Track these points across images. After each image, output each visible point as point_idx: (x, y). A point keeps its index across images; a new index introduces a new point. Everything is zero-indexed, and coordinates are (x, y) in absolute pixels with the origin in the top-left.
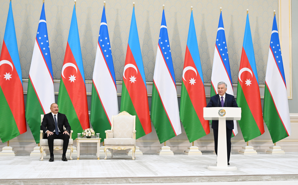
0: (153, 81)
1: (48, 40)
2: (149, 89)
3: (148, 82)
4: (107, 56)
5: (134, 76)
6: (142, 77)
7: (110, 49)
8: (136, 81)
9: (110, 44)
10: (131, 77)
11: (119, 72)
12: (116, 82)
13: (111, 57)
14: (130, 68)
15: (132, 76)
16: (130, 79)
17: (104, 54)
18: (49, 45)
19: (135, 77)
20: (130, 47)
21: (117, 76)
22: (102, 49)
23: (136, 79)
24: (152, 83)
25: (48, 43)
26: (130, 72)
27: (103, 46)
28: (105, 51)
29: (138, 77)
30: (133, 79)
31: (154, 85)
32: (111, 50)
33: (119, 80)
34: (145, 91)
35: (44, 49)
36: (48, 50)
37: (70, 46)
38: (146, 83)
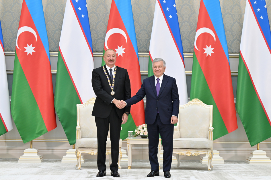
0: (240, 53)
2: (234, 64)
3: (233, 53)
4: (171, 17)
5: (210, 46)
6: (223, 47)
7: (175, 6)
8: (213, 53)
10: (206, 48)
11: (188, 40)
12: (184, 54)
13: (176, 18)
14: (205, 35)
15: (207, 46)
16: (205, 51)
17: (166, 14)
18: (86, 4)
19: (212, 48)
21: (186, 45)
22: (163, 7)
23: (213, 51)
24: (239, 54)
26: (205, 39)
27: (164, 2)
28: (168, 9)
29: (217, 46)
30: (209, 51)
31: (241, 57)
32: (176, 8)
33: (188, 51)
34: (228, 68)
35: (80, 9)
36: (85, 11)
37: (116, 3)
38: (229, 56)
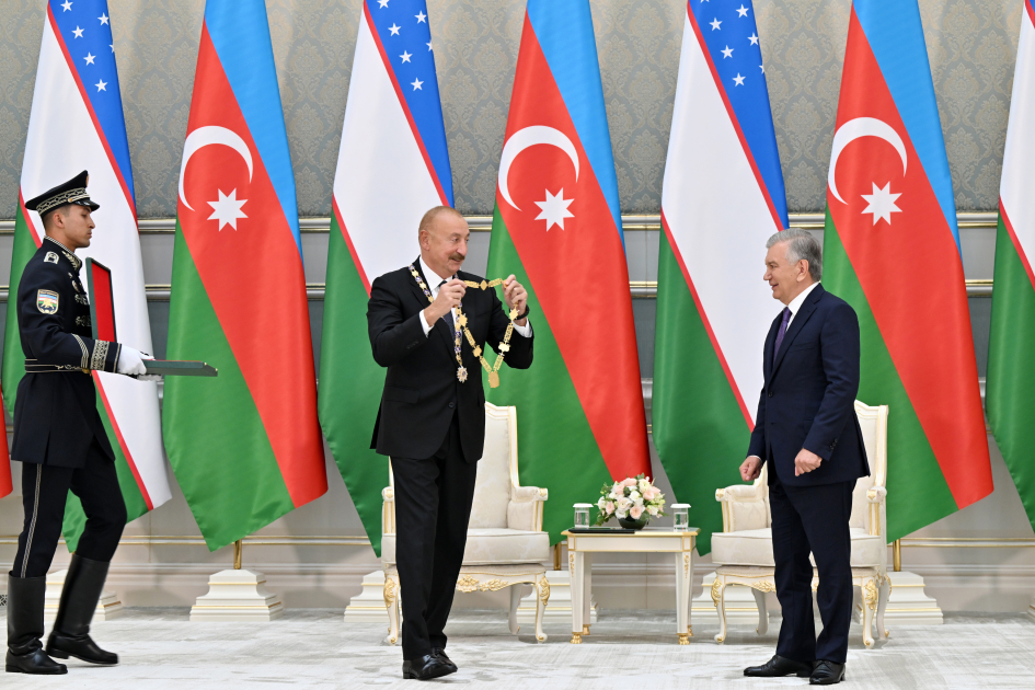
0: (1000, 208)
1: (425, 12)
2: (976, 251)
3: (979, 210)
4: (739, 80)
5: (888, 187)
6: (935, 188)
7: (753, 40)
8: (898, 210)
9: (751, 12)
10: (871, 193)
11: (810, 163)
12: (791, 216)
13: (758, 82)
14: (866, 143)
15: (875, 187)
16: (866, 204)
17: (720, 71)
18: (429, 38)
19: (892, 191)
20: (864, 23)
21: (798, 185)
22: (710, 44)
23: (897, 203)
24: (995, 215)
25: (426, 25)
26: (868, 161)
27: (716, 24)
28: (727, 52)
29: (913, 187)
30: (882, 203)
31: (1003, 226)
32: (757, 47)
33: (813, 206)
34: (954, 266)
35: (406, 57)
36: (426, 64)
37: (538, 33)
38: (957, 220)
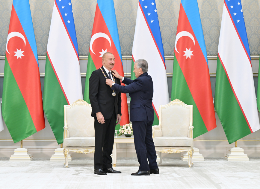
0: (218, 55)
1: (71, 3)
2: (212, 66)
3: (211, 55)
4: (152, 21)
5: (190, 49)
6: (202, 49)
7: (156, 11)
8: (192, 55)
9: (155, 4)
11: (168, 43)
12: (165, 57)
13: (157, 22)
14: (184, 38)
15: (187, 49)
16: (185, 53)
17: (147, 19)
18: (72, 10)
20: (184, 7)
21: (166, 49)
22: (144, 12)
23: (192, 53)
24: (217, 56)
25: (71, 6)
26: (185, 43)
27: (146, 7)
28: (149, 14)
29: (196, 49)
30: (189, 53)
31: (219, 59)
32: (156, 13)
33: (169, 54)
34: (207, 69)
35: (66, 14)
36: (71, 16)
37: (100, 9)
38: (207, 58)
